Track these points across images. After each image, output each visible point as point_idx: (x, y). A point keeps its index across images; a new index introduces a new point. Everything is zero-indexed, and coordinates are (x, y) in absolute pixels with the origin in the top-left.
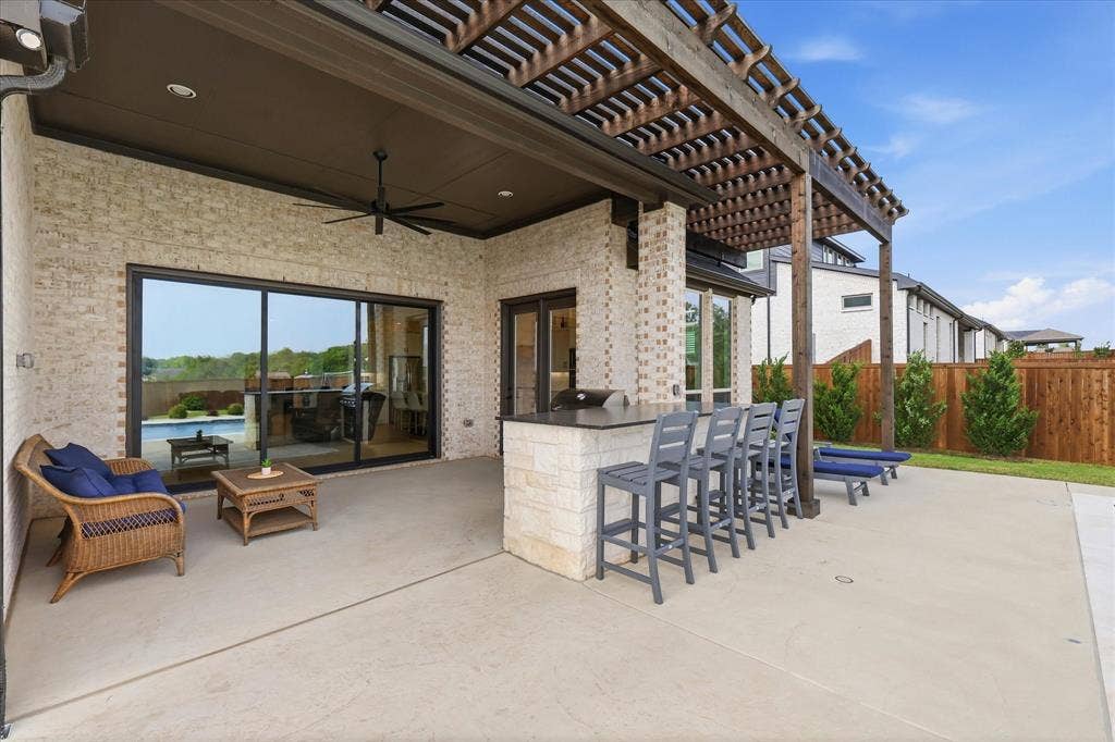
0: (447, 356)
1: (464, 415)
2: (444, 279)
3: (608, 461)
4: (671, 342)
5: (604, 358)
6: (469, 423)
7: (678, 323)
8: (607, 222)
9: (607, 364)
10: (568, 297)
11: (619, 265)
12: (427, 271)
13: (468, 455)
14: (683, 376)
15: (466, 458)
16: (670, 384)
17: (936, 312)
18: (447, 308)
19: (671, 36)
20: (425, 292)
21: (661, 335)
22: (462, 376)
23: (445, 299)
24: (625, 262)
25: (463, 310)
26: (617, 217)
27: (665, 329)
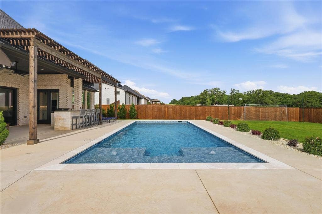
0: (19, 101)
1: (24, 115)
2: (19, 83)
3: (73, 116)
4: (80, 100)
5: (66, 103)
6: (25, 117)
7: (81, 97)
8: (67, 78)
9: (67, 104)
10: (57, 91)
11: (69, 86)
12: (14, 81)
13: (25, 124)
14: (82, 106)
15: (25, 125)
16: (80, 107)
17: (132, 96)
18: (19, 90)
19: (83, 67)
20: (14, 86)
21: (78, 99)
22: (24, 106)
23: (19, 88)
24: (70, 86)
25: (24, 91)
26: (69, 77)
27: (79, 98)
